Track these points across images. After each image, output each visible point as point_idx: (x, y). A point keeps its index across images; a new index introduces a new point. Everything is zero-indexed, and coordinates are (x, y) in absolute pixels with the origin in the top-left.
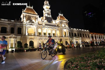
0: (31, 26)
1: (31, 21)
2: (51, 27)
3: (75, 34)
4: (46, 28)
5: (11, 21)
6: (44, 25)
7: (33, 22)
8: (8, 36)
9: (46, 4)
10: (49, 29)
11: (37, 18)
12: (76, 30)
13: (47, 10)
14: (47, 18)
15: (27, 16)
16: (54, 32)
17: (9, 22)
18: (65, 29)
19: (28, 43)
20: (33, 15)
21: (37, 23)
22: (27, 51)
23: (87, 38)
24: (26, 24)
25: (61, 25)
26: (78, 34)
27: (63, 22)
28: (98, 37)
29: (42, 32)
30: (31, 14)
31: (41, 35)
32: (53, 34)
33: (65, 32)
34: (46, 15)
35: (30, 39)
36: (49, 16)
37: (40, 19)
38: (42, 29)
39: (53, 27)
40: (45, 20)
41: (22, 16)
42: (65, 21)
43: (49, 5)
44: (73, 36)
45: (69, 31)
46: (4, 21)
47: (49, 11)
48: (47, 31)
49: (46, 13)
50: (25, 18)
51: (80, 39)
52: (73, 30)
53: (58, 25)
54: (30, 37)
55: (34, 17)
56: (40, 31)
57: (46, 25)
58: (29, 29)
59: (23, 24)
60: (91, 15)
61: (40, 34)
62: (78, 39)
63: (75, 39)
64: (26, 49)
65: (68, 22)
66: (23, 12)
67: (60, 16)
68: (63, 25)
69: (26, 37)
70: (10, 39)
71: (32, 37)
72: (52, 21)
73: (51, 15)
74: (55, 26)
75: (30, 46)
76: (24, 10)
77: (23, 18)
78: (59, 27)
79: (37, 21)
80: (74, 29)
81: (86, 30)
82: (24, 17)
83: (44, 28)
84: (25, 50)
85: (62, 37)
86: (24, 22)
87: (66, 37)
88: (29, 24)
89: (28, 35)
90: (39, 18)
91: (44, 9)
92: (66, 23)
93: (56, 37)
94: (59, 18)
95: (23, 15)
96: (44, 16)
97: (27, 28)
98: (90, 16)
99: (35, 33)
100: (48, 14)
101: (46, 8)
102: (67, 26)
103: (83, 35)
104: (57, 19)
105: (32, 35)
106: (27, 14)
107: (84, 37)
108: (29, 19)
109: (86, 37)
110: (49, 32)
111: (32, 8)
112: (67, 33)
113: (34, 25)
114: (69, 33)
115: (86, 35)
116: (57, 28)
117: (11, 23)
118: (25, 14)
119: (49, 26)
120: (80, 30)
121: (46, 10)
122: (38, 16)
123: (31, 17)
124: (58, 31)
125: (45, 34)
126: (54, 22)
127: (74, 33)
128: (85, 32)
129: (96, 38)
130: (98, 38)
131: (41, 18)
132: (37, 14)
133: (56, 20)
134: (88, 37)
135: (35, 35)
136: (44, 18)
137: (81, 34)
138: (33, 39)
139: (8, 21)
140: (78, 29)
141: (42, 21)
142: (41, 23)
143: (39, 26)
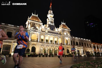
0: (35, 32)
1: (35, 28)
2: (54, 34)
3: (77, 43)
4: (49, 35)
5: (17, 27)
6: (47, 32)
7: (37, 29)
8: (13, 41)
9: (50, 13)
10: (51, 36)
11: (41, 26)
12: (78, 39)
13: (51, 19)
14: (50, 26)
15: (32, 23)
16: (56, 39)
17: (15, 28)
18: (67, 37)
19: (30, 49)
20: (37, 23)
21: (41, 30)
22: (29, 56)
23: (89, 48)
24: (30, 31)
25: (63, 33)
26: (80, 43)
27: (66, 30)
28: (100, 47)
29: (44, 38)
30: (36, 21)
31: (43, 42)
32: (55, 41)
33: (67, 41)
34: (50, 23)
35: (32, 45)
36: (52, 24)
37: (43, 27)
38: (44, 36)
39: (55, 35)
40: (48, 27)
41: (27, 23)
42: (67, 29)
43: (53, 14)
44: (74, 44)
45: (70, 39)
46: (11, 26)
47: (52, 19)
48: (49, 38)
49: (49, 21)
50: (29, 25)
51: (81, 48)
52: (74, 39)
53: (60, 33)
54: (33, 43)
55: (38, 24)
56: (42, 37)
57: (49, 32)
58: (33, 35)
59: (27, 30)
60: (93, 25)
61: (42, 40)
62: (79, 48)
63: (77, 48)
64: (28, 54)
65: (70, 31)
66: (28, 19)
67: (63, 25)
68: (65, 34)
69: (29, 43)
70: (13, 43)
71: (35, 43)
72: (55, 29)
73: (54, 23)
74: (57, 34)
75: (31, 52)
76: (29, 17)
77: (28, 25)
78: (61, 35)
79: (40, 28)
80: (76, 38)
81: (88, 39)
82: (29, 23)
83: (46, 35)
84: (27, 56)
85: (64, 45)
86: (29, 28)
87: (68, 45)
88: (33, 30)
89: (31, 41)
90: (42, 25)
91: (48, 18)
92: (68, 31)
93: (58, 44)
94: (62, 26)
95: (29, 22)
96: (48, 23)
97: (30, 34)
98: (91, 26)
99: (38, 39)
100: (51, 22)
101: (50, 16)
102: (69, 35)
103: (85, 44)
104: (60, 27)
105: (34, 41)
106: (32, 21)
107: (86, 46)
108: (33, 25)
109: (88, 46)
110: (52, 39)
111: (37, 16)
112: (69, 41)
113: (38, 31)
114: (71, 41)
115: (88, 44)
116: (59, 36)
117: (16, 29)
118: (30, 21)
119: (51, 34)
120: (81, 39)
121: (49, 18)
122: (42, 24)
123: (36, 24)
124: (60, 39)
125: (47, 41)
126: (56, 30)
127: (76, 41)
128: (86, 41)
129: (98, 48)
130: (100, 49)
131: (45, 25)
132: (41, 21)
133: (58, 28)
134: (90, 46)
135: (38, 41)
136: (48, 26)
137: (82, 43)
138: (36, 45)
139: (14, 26)
140: (79, 38)
141: (45, 28)
142: (44, 31)
143: (42, 33)
